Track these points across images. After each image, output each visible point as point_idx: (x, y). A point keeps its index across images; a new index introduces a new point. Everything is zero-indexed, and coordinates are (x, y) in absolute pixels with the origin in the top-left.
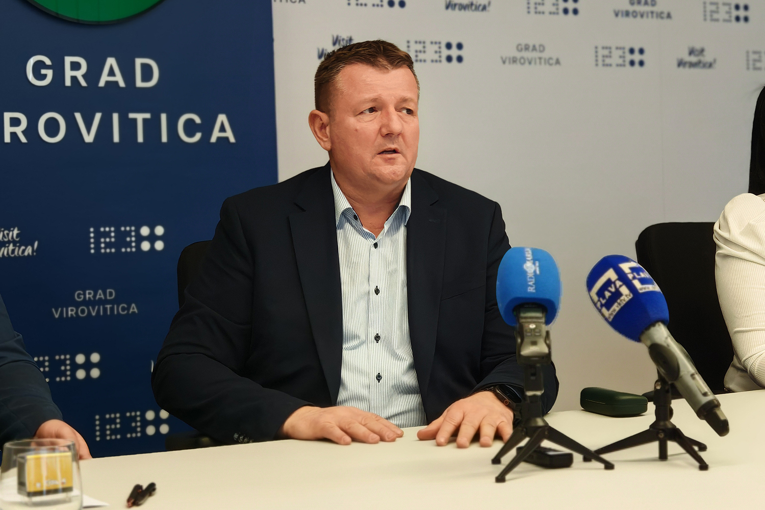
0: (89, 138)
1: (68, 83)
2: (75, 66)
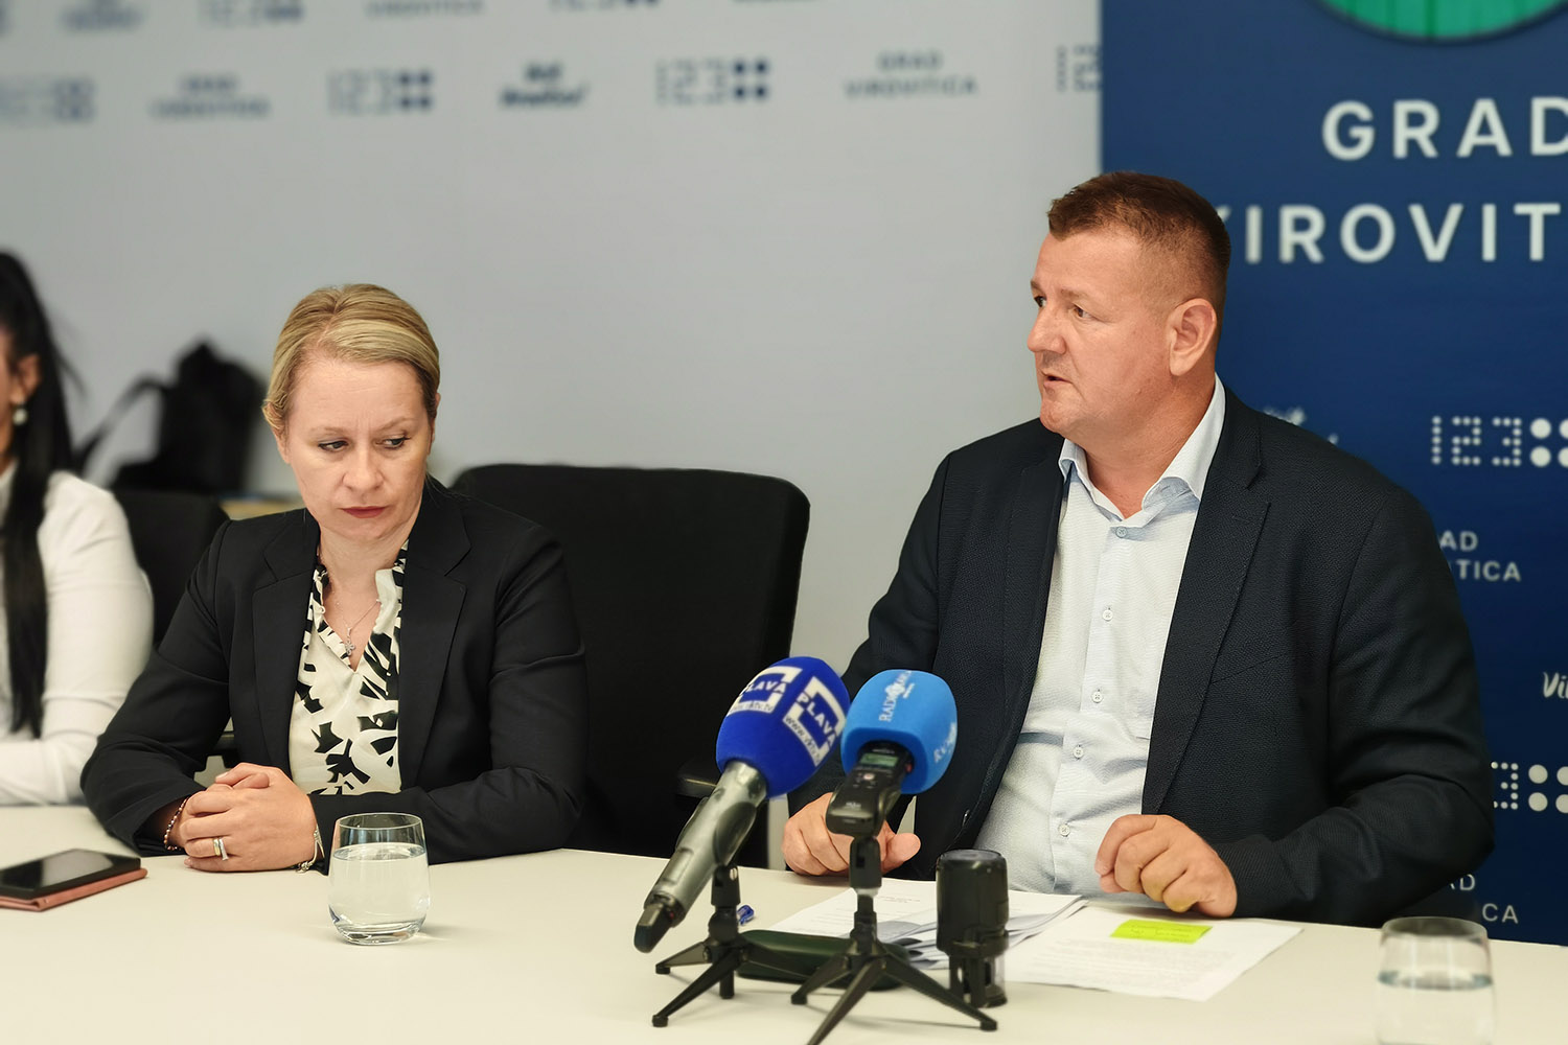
0: (1435, 251)
1: (1400, 150)
2: (1416, 120)
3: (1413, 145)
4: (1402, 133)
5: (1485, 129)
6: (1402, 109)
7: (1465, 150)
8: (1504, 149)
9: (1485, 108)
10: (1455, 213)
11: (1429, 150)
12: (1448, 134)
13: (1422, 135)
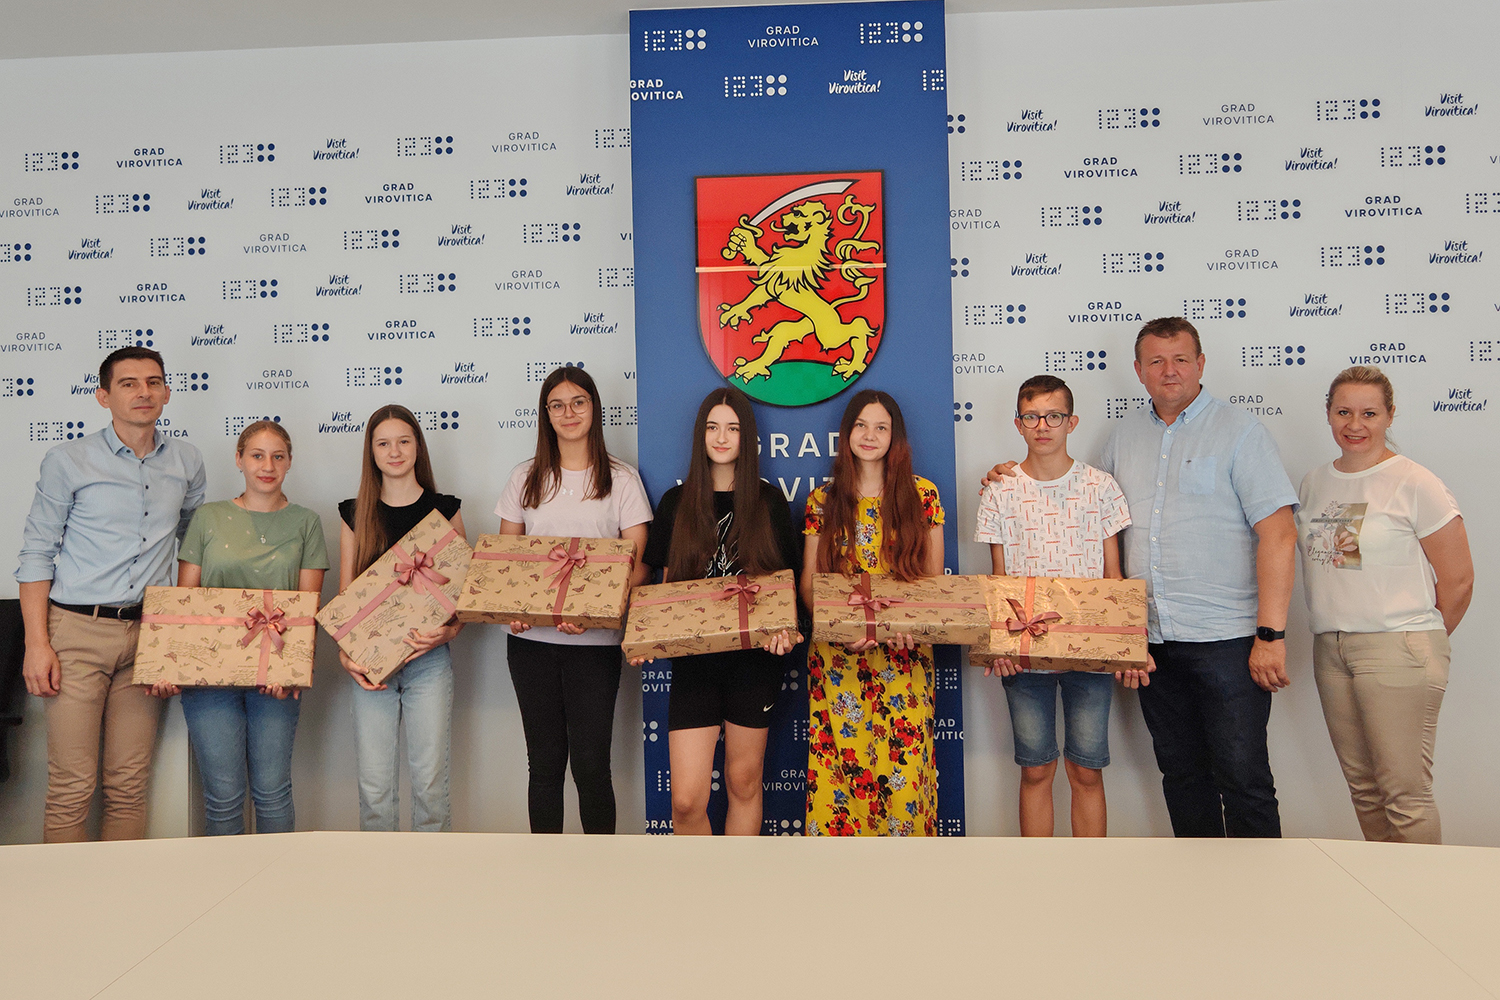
1: (773, 455)
2: (779, 441)
3: (778, 451)
4: (774, 447)
5: (809, 445)
6: (773, 437)
7: (801, 455)
8: (818, 455)
9: (809, 436)
10: (798, 480)
11: (786, 455)
12: (793, 448)
13: (782, 448)
